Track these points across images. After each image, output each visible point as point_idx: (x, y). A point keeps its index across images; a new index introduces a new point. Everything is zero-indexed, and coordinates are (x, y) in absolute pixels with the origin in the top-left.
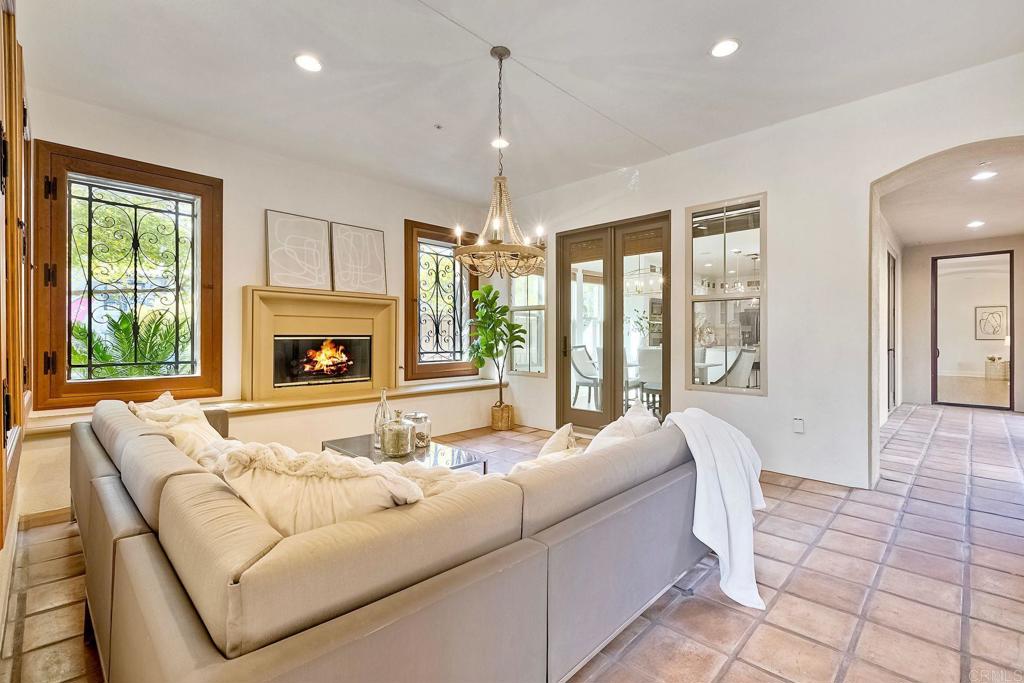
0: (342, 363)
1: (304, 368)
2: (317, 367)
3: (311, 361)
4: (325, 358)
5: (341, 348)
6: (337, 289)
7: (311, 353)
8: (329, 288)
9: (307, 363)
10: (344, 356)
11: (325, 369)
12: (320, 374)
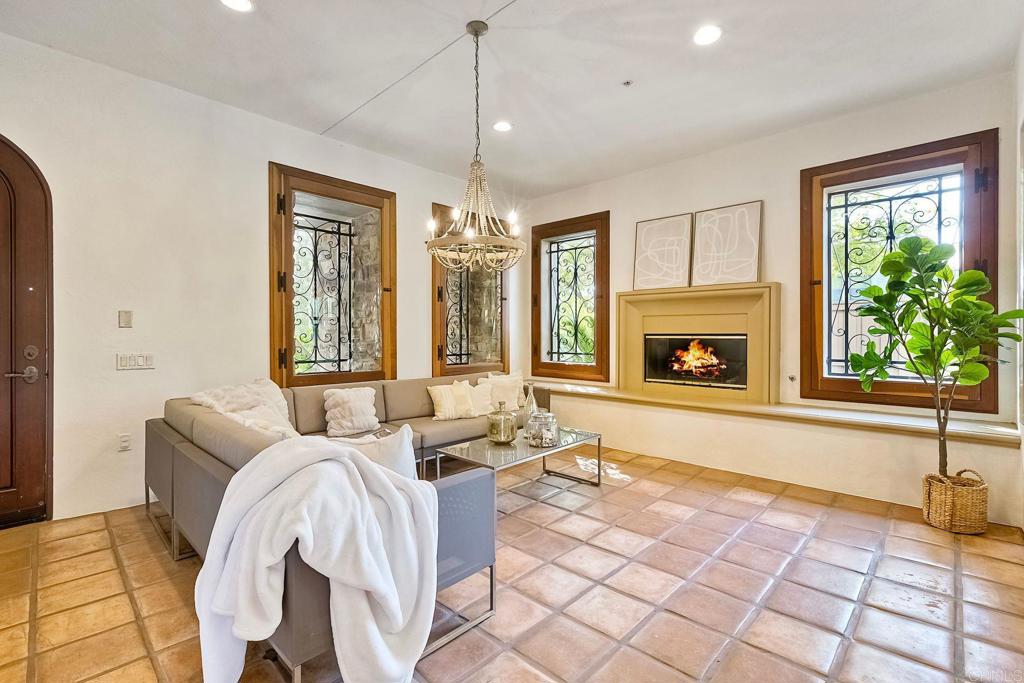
0: (712, 366)
1: (673, 366)
2: (685, 367)
3: (678, 360)
4: (693, 359)
5: (710, 349)
6: (694, 284)
7: (679, 353)
8: (686, 285)
9: (674, 361)
10: (713, 357)
11: (694, 370)
12: (688, 375)
